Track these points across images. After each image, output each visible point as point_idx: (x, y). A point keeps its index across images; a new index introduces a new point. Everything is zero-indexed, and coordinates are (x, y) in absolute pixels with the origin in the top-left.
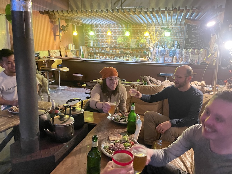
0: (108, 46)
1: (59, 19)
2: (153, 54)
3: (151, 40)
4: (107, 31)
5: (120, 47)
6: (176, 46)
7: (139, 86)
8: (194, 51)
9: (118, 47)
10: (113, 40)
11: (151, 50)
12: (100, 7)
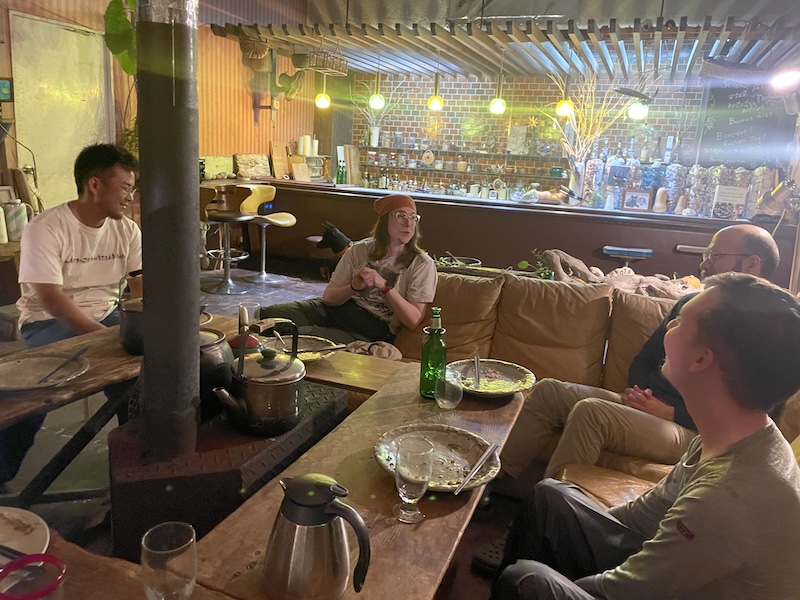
0: (430, 147)
1: (274, 52)
2: (582, 178)
3: (577, 131)
4: (428, 96)
5: (470, 151)
6: (668, 153)
7: (524, 280)
8: (733, 172)
9: (462, 151)
10: (448, 126)
11: (577, 164)
12: (409, 15)
